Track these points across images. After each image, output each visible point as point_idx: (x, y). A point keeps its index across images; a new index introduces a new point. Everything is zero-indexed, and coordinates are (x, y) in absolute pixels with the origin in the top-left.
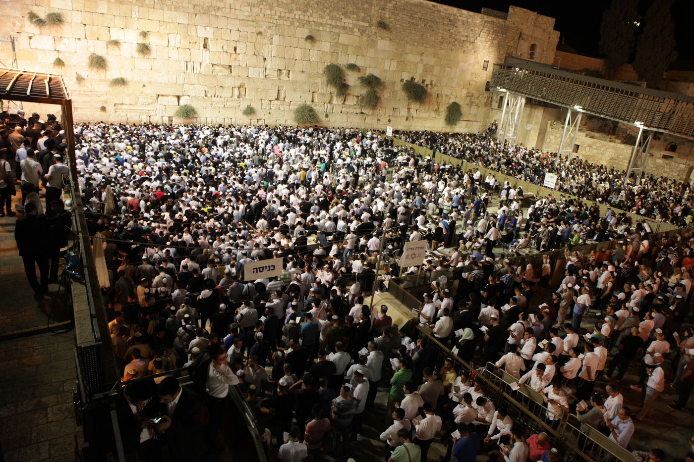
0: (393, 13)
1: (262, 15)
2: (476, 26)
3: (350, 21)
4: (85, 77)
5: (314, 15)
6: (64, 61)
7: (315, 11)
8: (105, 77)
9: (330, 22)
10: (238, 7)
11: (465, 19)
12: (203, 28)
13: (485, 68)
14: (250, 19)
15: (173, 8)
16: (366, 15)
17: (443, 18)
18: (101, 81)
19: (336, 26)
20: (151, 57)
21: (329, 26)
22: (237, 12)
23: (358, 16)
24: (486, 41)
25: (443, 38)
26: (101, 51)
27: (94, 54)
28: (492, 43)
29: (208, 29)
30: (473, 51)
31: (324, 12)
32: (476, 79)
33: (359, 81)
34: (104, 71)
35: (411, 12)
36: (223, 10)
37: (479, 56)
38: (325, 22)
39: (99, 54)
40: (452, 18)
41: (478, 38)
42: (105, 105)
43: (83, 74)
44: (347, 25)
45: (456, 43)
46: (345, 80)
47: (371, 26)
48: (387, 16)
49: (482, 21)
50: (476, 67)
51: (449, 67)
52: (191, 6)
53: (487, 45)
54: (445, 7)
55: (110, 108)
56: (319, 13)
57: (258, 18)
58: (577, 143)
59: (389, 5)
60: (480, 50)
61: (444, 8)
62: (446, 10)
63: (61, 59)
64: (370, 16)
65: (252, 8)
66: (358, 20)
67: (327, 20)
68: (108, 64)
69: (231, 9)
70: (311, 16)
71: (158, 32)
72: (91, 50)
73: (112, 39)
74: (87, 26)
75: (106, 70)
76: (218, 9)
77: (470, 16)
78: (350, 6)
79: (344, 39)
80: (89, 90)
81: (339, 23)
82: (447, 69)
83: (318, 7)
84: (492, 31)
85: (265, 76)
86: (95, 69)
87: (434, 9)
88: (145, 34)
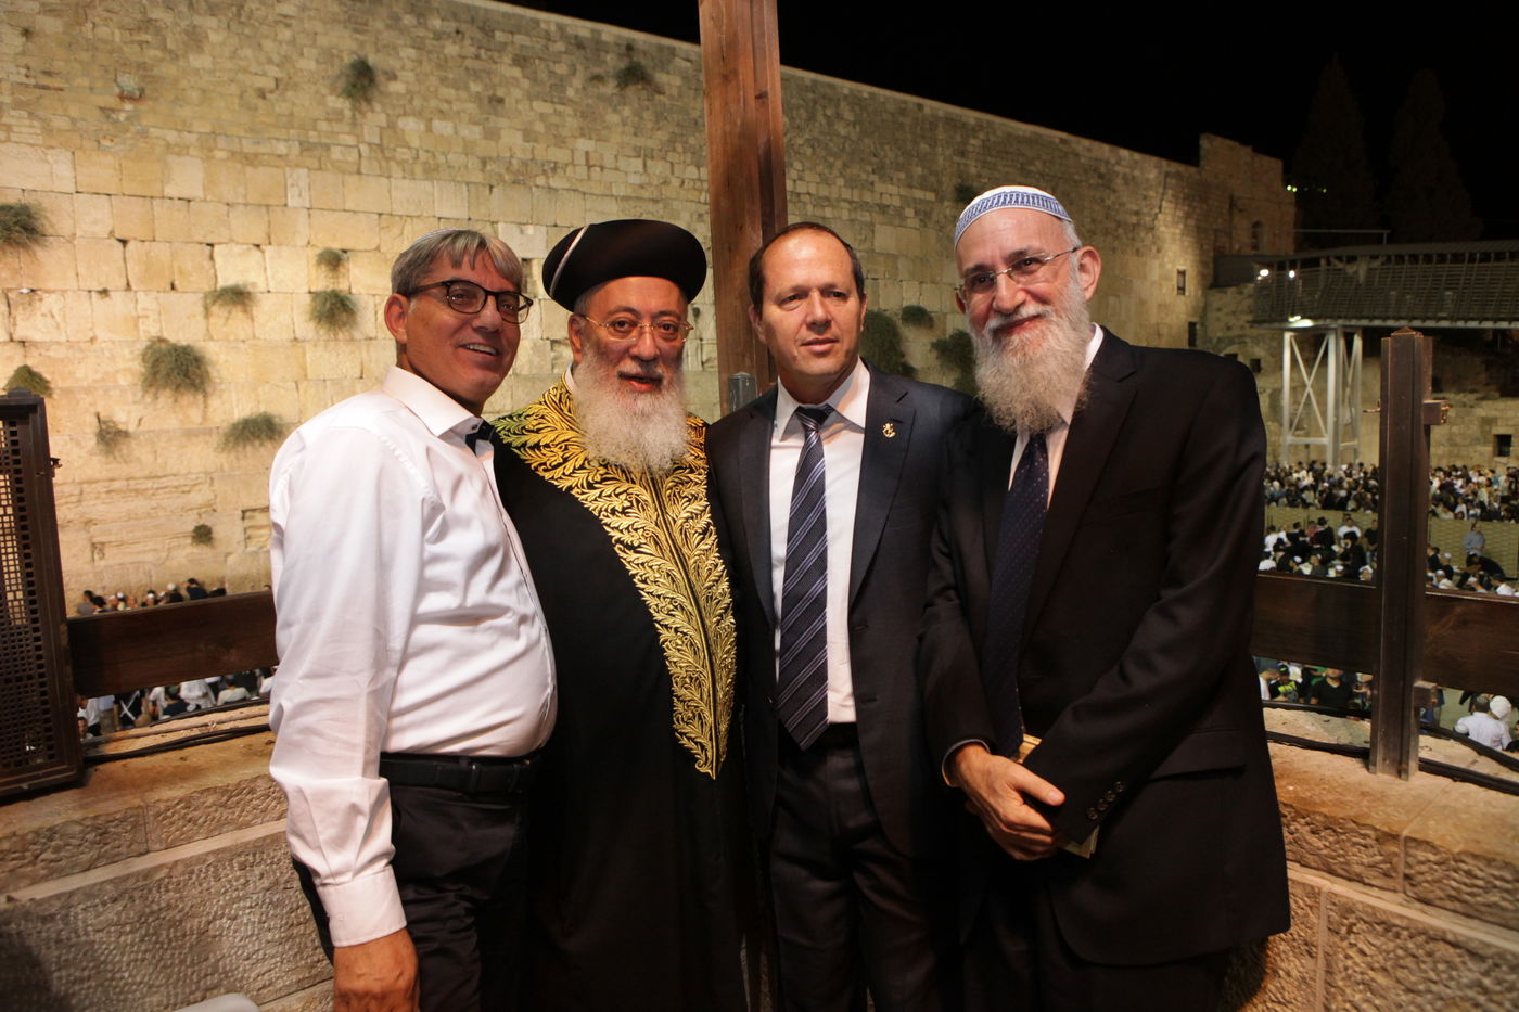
0: (984, 164)
1: (675, 182)
2: (1150, 187)
3: (893, 189)
4: (131, 428)
5: (808, 175)
6: (47, 376)
7: (808, 164)
8: (205, 417)
9: (846, 194)
10: (609, 161)
11: (1128, 170)
12: (515, 229)
13: (1182, 289)
14: (646, 194)
15: (418, 170)
16: (926, 172)
17: (1086, 171)
18: (190, 434)
19: (864, 206)
20: (357, 335)
21: (846, 205)
22: (609, 176)
23: (909, 175)
24: (1175, 223)
25: (1093, 221)
26: (185, 326)
27: (161, 340)
28: (1185, 225)
29: (530, 230)
30: (1154, 249)
31: (831, 166)
32: (1167, 320)
33: (935, 354)
34: (200, 397)
35: (1021, 159)
36: (569, 169)
37: (1166, 260)
38: (834, 196)
39: (180, 336)
40: (1103, 170)
41: (1160, 216)
42: (206, 521)
43: (123, 417)
44: (886, 200)
45: (1121, 231)
46: (903, 355)
47: (940, 199)
48: (973, 171)
49: (1160, 173)
50: (1164, 290)
51: (1113, 295)
52: (474, 163)
53: (1178, 231)
54: (1086, 142)
55: (227, 530)
56: (820, 169)
57: (667, 192)
58: (1501, 430)
59: (972, 141)
60: (1167, 246)
61: (1082, 144)
62: (1089, 150)
63: (35, 369)
64: (936, 174)
65: (649, 162)
66: (910, 186)
67: (838, 190)
68: (213, 373)
69: (589, 166)
70: (801, 179)
71: (378, 249)
72: (150, 329)
73: (221, 284)
74: (131, 246)
75: (206, 396)
76: (554, 170)
77: (1136, 162)
78: (887, 147)
79: (886, 238)
80: (146, 473)
81: (868, 198)
82: (1112, 300)
83: (814, 153)
84: (1181, 196)
85: (703, 363)
86: (166, 397)
87: (1064, 148)
88: (333, 260)
